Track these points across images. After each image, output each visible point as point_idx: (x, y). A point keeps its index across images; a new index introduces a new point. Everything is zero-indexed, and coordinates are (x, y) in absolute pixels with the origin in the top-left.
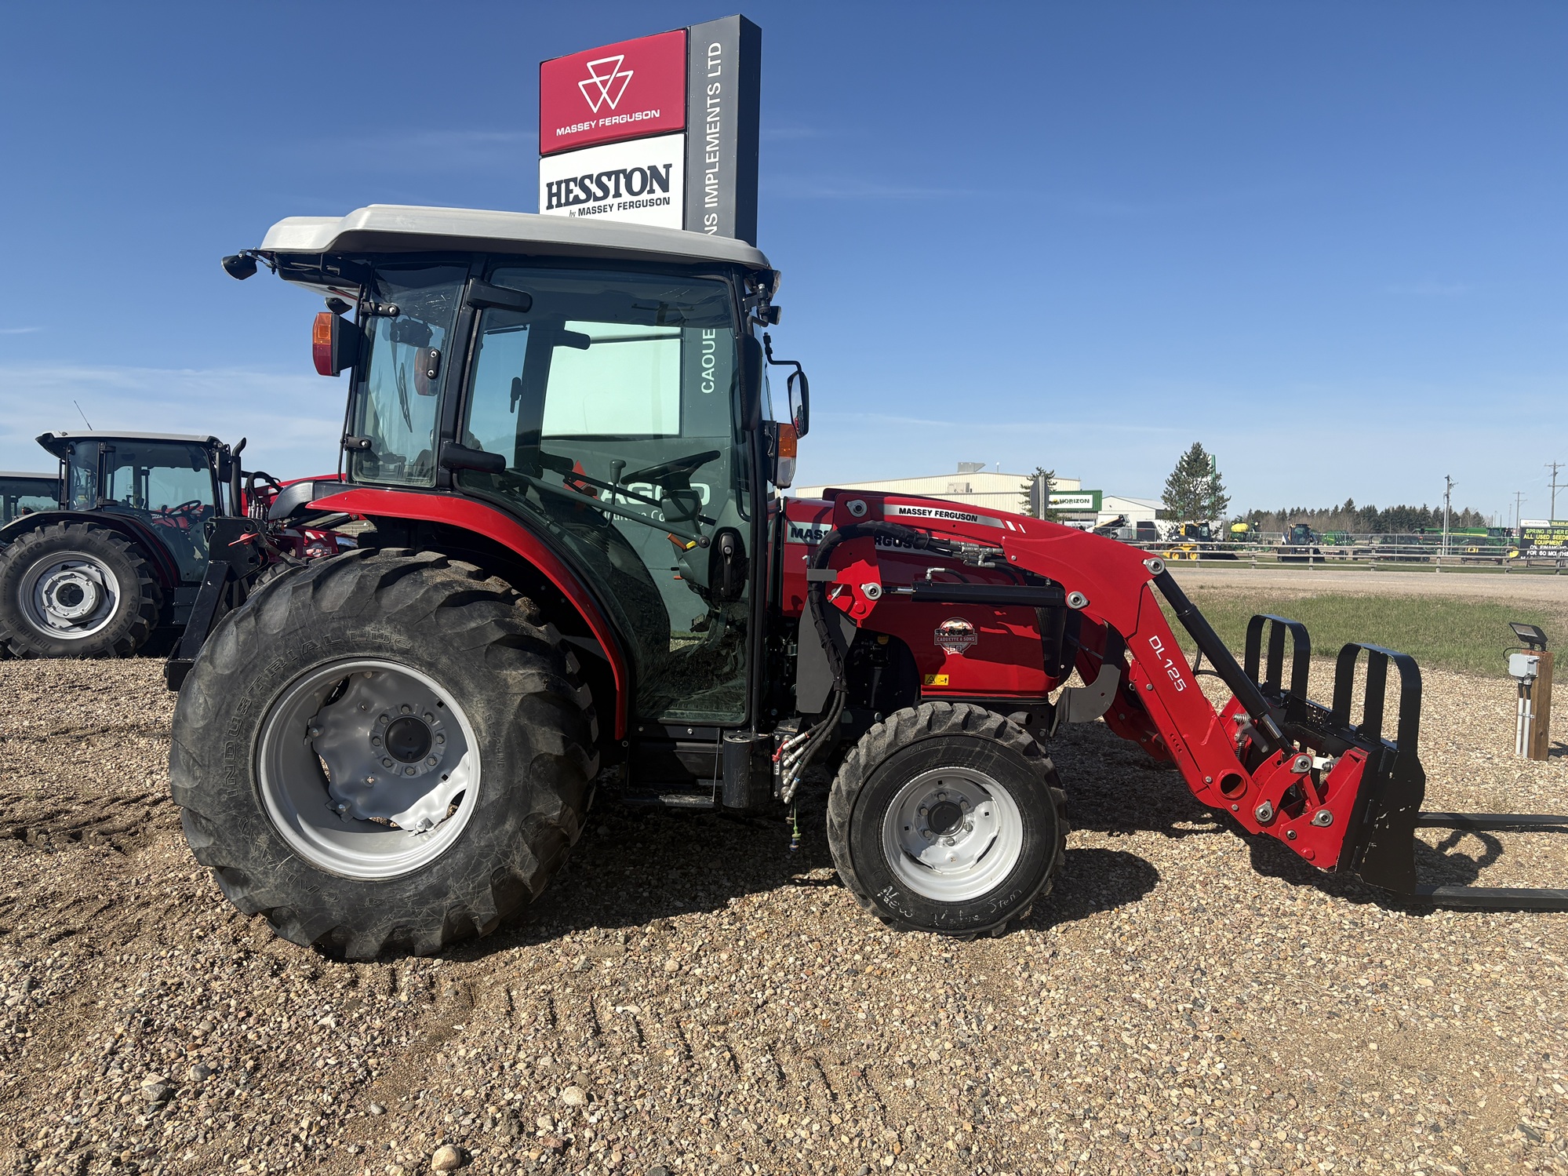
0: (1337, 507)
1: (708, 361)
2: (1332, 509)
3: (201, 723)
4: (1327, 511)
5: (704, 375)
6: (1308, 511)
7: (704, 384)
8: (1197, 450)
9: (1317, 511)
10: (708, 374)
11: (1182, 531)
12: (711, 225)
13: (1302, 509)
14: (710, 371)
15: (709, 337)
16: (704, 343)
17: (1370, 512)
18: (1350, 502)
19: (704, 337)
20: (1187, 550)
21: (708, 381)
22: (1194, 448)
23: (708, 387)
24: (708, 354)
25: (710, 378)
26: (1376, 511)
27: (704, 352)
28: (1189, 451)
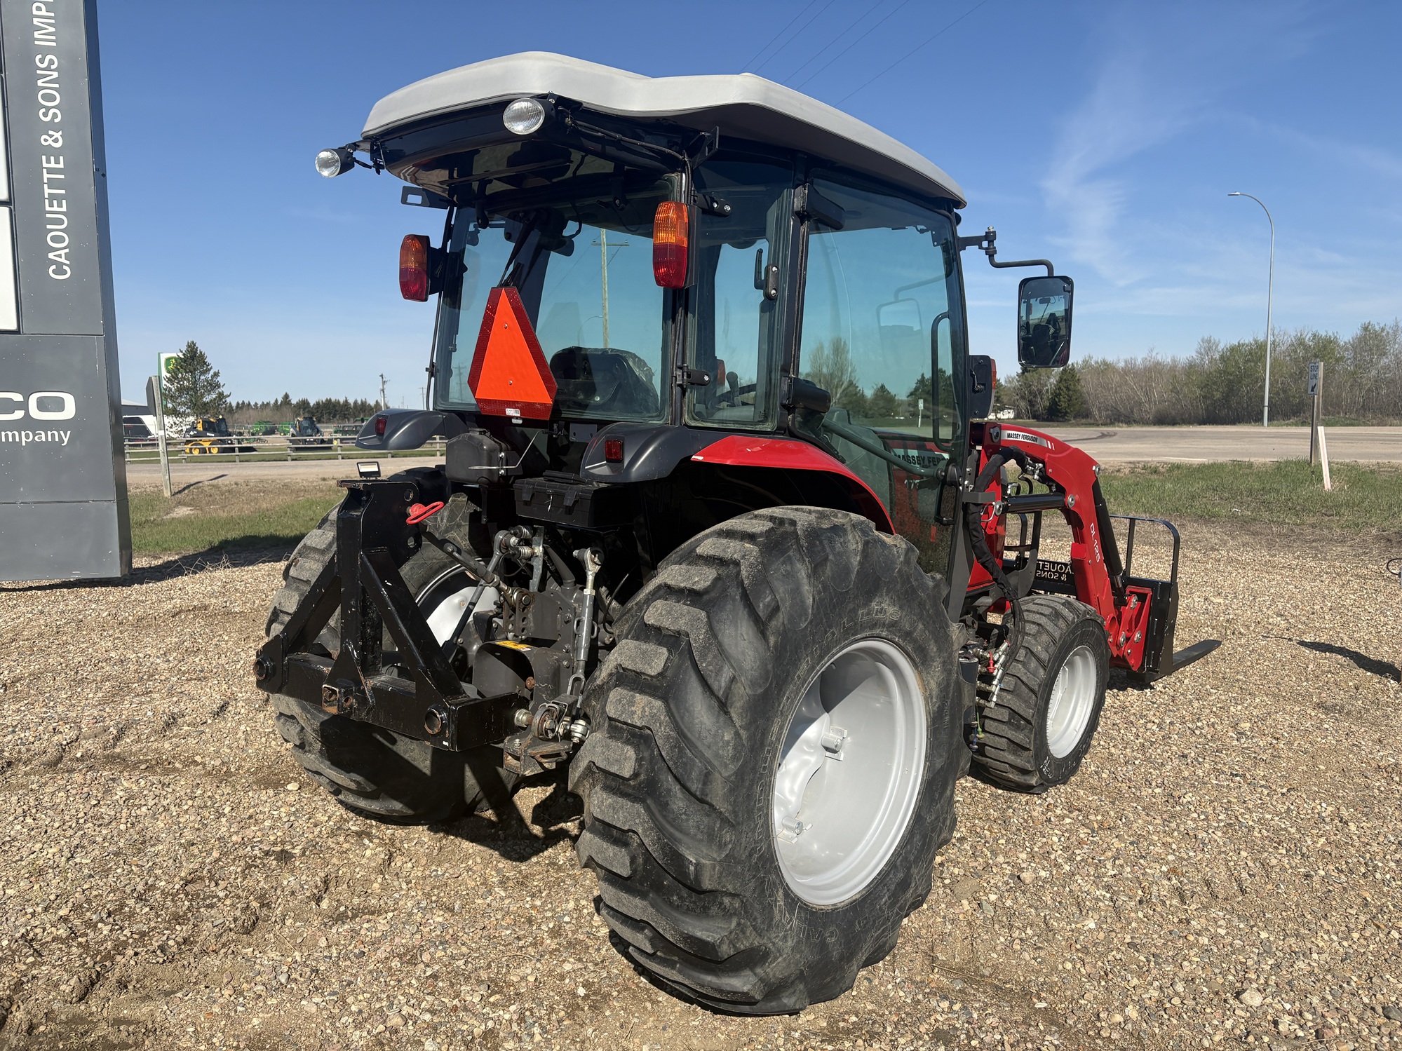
0: (276, 401)
1: (57, 239)
2: (272, 402)
3: (733, 768)
4: (268, 404)
5: (51, 256)
6: (252, 404)
7: (54, 267)
8: (192, 348)
9: (260, 403)
10: (60, 256)
11: (200, 427)
12: (48, 68)
13: (246, 402)
14: (62, 252)
15: (55, 208)
16: (48, 216)
17: (304, 404)
18: (286, 396)
19: (48, 208)
20: (206, 445)
21: (59, 265)
22: (189, 346)
23: (60, 271)
24: (55, 230)
25: (63, 260)
26: (308, 403)
27: (49, 227)
28: (184, 349)
